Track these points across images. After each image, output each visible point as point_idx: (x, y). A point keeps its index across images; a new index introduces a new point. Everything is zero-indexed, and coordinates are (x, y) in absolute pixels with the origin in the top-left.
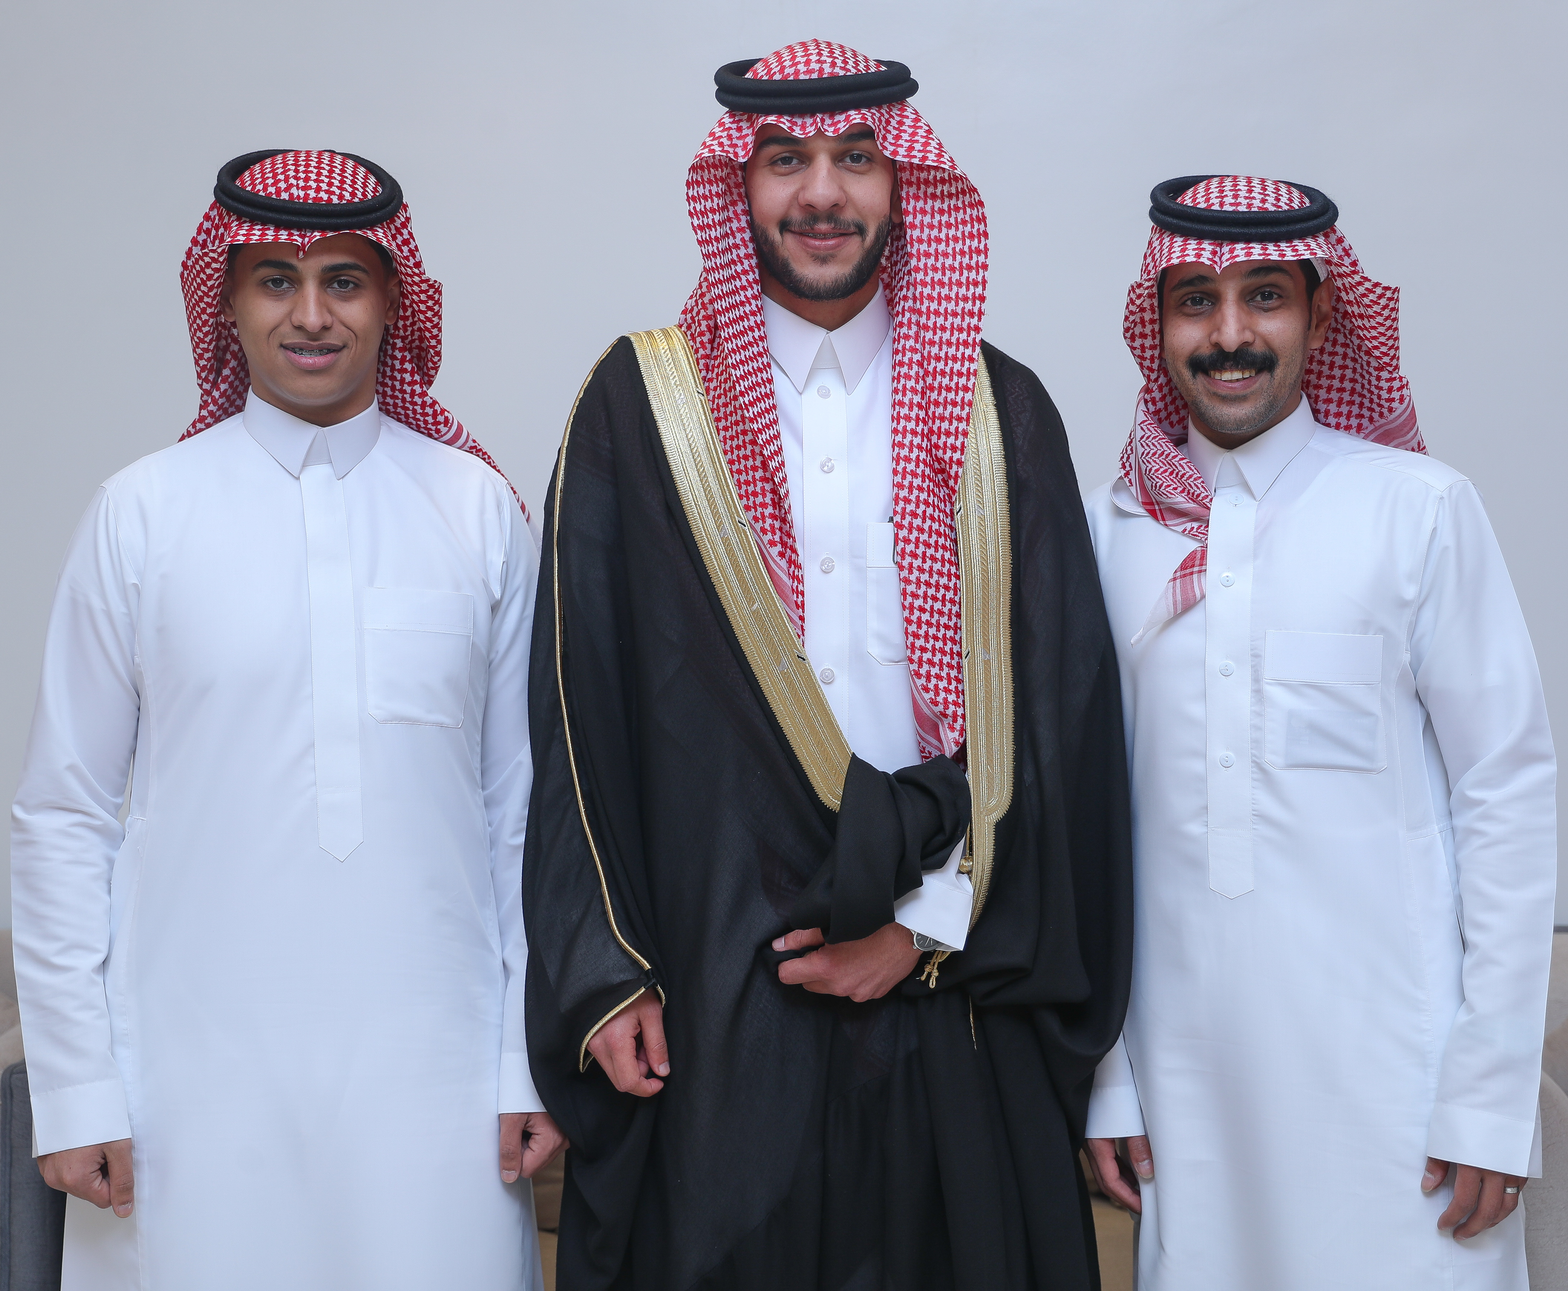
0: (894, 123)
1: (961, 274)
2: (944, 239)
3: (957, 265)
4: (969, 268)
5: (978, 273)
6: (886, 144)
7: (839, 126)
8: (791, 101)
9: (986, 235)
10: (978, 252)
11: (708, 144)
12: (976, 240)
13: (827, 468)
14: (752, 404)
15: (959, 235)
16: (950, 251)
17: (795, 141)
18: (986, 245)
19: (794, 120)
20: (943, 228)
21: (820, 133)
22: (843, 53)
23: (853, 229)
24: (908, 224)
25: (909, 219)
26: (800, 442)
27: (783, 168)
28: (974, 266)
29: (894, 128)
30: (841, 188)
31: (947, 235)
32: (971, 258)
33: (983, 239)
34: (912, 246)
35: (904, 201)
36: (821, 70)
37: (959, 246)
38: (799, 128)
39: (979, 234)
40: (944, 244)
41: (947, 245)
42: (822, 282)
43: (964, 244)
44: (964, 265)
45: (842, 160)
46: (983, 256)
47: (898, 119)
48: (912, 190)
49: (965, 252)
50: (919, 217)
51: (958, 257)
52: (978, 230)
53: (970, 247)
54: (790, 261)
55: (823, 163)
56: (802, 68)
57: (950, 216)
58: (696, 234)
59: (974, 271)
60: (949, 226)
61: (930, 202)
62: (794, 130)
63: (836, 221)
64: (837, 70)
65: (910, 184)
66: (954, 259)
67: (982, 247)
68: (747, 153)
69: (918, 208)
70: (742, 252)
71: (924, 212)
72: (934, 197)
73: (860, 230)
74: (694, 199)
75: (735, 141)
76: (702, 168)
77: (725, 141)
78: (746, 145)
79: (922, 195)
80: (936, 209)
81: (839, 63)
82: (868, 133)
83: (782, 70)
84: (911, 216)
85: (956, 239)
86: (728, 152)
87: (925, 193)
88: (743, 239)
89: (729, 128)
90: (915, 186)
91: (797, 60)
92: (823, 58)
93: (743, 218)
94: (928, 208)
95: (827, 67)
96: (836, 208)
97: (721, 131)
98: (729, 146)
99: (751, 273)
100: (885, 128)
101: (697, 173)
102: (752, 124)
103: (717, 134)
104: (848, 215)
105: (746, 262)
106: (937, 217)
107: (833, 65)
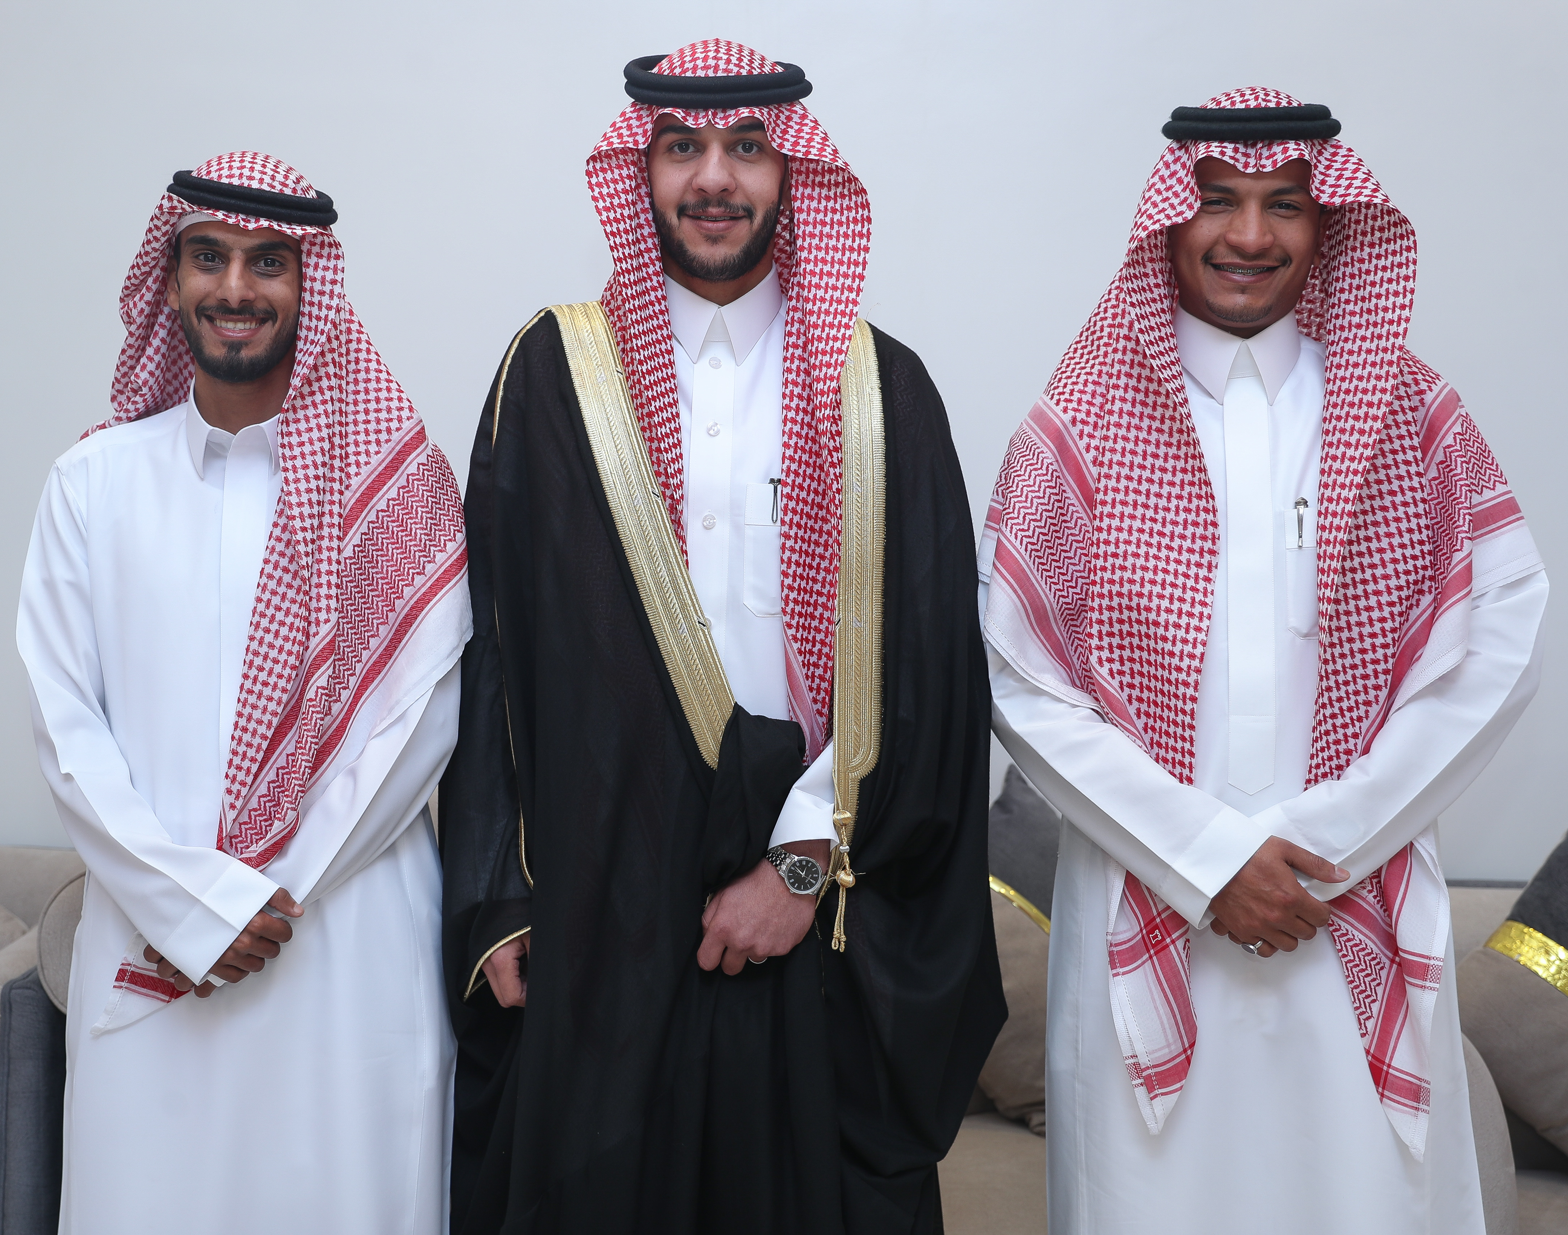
0: (783, 117)
1: (843, 254)
2: (829, 222)
3: (840, 246)
4: (852, 249)
5: (859, 254)
6: (775, 136)
7: (730, 119)
8: (687, 96)
9: (869, 220)
10: (861, 235)
11: (608, 135)
12: (860, 225)
13: (712, 433)
14: (649, 373)
15: (844, 219)
16: (834, 233)
17: (690, 130)
18: (869, 229)
19: (689, 111)
20: (829, 213)
21: (712, 125)
22: (740, 51)
23: (741, 213)
24: (796, 209)
26: (690, 409)
27: (679, 155)
28: (857, 248)
29: (783, 122)
30: (731, 175)
31: (832, 220)
32: (854, 241)
33: (866, 223)
34: (799, 229)
35: (794, 188)
36: (716, 68)
37: (843, 229)
38: (693, 119)
39: (863, 219)
40: (828, 227)
41: (832, 228)
42: (712, 261)
43: (848, 228)
44: (847, 247)
45: (734, 150)
46: (865, 239)
47: (787, 113)
48: (802, 178)
49: (849, 235)
50: (806, 202)
51: (842, 239)
52: (862, 215)
53: (853, 231)
54: (685, 242)
55: (715, 153)
56: (700, 64)
57: (836, 202)
59: (856, 253)
60: (834, 211)
61: (817, 190)
62: (686, 120)
63: (727, 205)
64: (731, 66)
65: (799, 173)
67: (865, 231)
68: (647, 140)
69: (806, 195)
70: (646, 231)
71: (811, 198)
72: (821, 185)
73: (749, 213)
74: (599, 185)
75: (635, 130)
76: (608, 156)
77: (625, 132)
78: (645, 132)
79: (810, 183)
80: (823, 195)
81: (734, 60)
82: (758, 126)
83: (682, 65)
84: (799, 202)
85: (840, 223)
86: (628, 142)
87: (813, 181)
88: (646, 220)
89: (630, 118)
90: (804, 175)
91: (697, 56)
92: (720, 55)
93: (647, 200)
94: (815, 194)
95: (722, 65)
96: (725, 193)
97: (622, 122)
98: (628, 136)
99: (654, 251)
100: (775, 122)
101: (602, 162)
102: (651, 114)
103: (618, 126)
104: (738, 200)
105: (650, 241)
106: (824, 203)
107: (728, 61)
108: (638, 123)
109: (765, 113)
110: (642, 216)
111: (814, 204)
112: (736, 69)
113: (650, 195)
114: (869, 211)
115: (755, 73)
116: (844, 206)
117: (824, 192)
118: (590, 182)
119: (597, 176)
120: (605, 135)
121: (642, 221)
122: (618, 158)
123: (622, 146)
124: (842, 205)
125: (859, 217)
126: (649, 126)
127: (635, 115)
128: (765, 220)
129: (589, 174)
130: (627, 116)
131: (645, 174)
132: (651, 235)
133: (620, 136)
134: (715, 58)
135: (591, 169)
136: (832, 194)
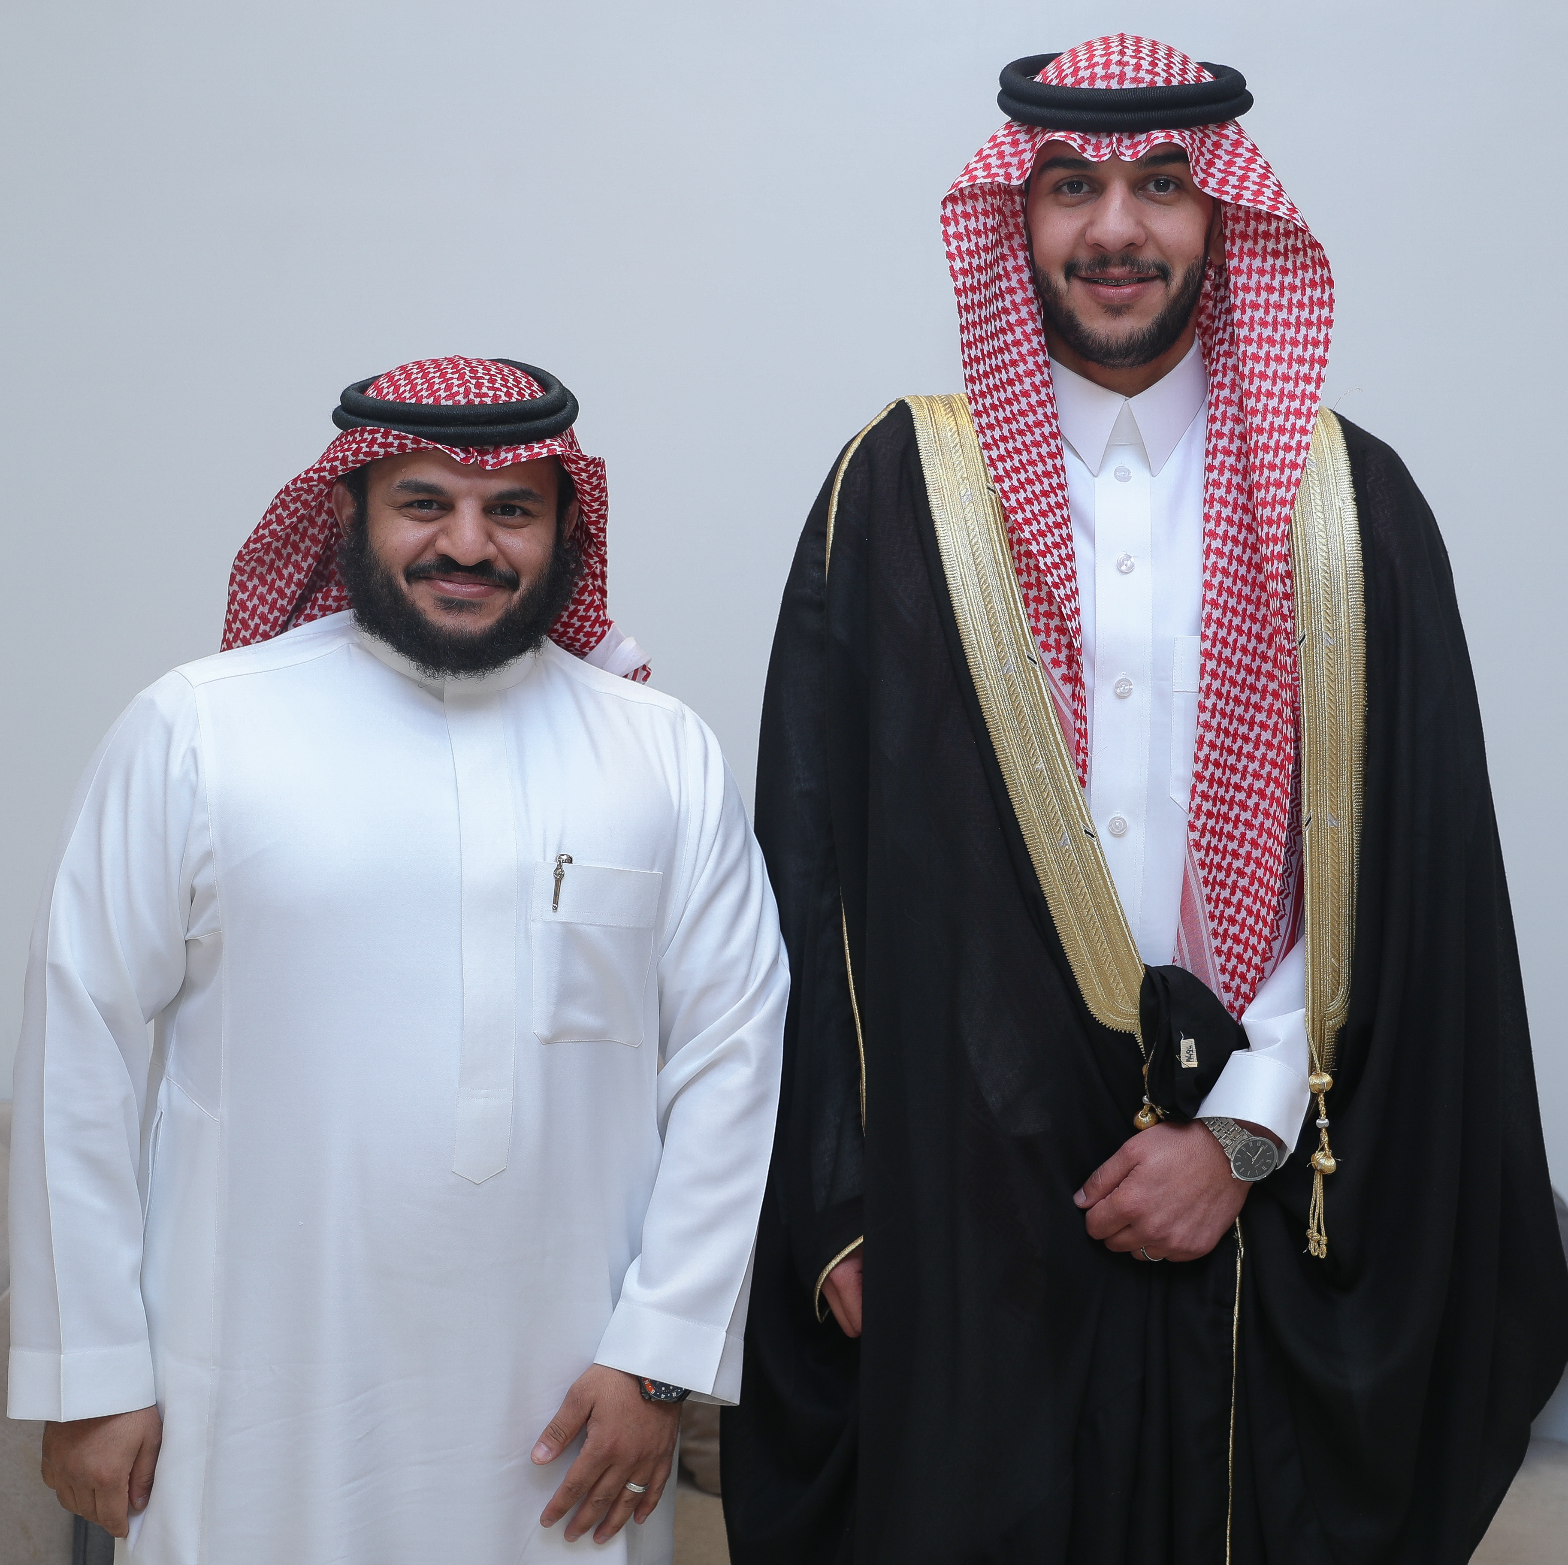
0: (1209, 144)
1: (1297, 331)
2: (1278, 287)
3: (1293, 320)
4: (1309, 324)
5: (1319, 330)
6: (1197, 170)
7: (1140, 148)
8: (1085, 116)
9: (1331, 283)
10: (1321, 304)
11: (971, 167)
12: (1319, 289)
13: (1125, 567)
15: (1298, 282)
16: (1284, 302)
17: (1086, 163)
18: (1331, 294)
19: (1087, 137)
20: (1277, 274)
21: (1115, 156)
22: (1154, 52)
23: (1153, 273)
24: (1231, 269)
25: (1234, 263)
27: (1069, 197)
28: (1315, 322)
29: (1209, 151)
30: (1140, 223)
31: (1282, 283)
32: (1311, 312)
33: (1327, 287)
34: (1236, 296)
35: (1228, 241)
36: (1122, 77)
37: (1297, 297)
38: (1091, 147)
39: (1323, 282)
40: (1277, 293)
41: (1282, 295)
42: (1113, 339)
43: (1303, 294)
44: (1303, 320)
45: (1143, 188)
46: (1327, 309)
47: (1215, 138)
48: (1240, 227)
49: (1305, 304)
50: (1247, 260)
51: (1295, 310)
52: (1322, 276)
53: (1311, 298)
54: (1077, 313)
55: (1117, 194)
56: (1099, 71)
58: (955, 279)
59: (1314, 328)
60: (1284, 271)
61: (1261, 242)
62: (1084, 150)
63: (1133, 264)
64: (1142, 74)
65: (1236, 219)
66: (1290, 312)
67: (1326, 297)
68: (1023, 173)
69: (1245, 250)
70: (1018, 297)
71: (1252, 254)
72: (1266, 235)
73: (1164, 274)
74: (958, 236)
75: (1007, 159)
76: (974, 197)
77: (994, 161)
78: (1021, 163)
79: (1250, 233)
80: (1269, 250)
81: (1145, 65)
82: (1179, 155)
83: (1075, 73)
84: (1236, 260)
85: (1293, 288)
86: (997, 175)
87: (1256, 231)
88: (1020, 281)
89: (1003, 143)
90: (1242, 223)
91: (1095, 60)
92: (1126, 59)
93: (1021, 254)
94: (1259, 249)
95: (1129, 72)
96: (1132, 248)
97: (990, 148)
98: (999, 167)
99: (1030, 322)
100: (1199, 149)
101: (964, 204)
102: (1032, 138)
103: (985, 153)
104: (1149, 255)
105: (1024, 311)
106: (1270, 260)
107: (1138, 67)
108: (1013, 150)
109: (1187, 137)
110: (1015, 277)
111: (1257, 263)
112: (1148, 78)
113: (1028, 247)
114: (1329, 271)
115: (1175, 82)
116: (1298, 264)
117: (1271, 245)
118: (945, 233)
119: (957, 223)
120: (968, 166)
121: (1014, 283)
122: (985, 201)
123: (989, 180)
124: (1295, 262)
125: (1317, 278)
126: (1027, 156)
127: (1009, 139)
128: (1186, 283)
129: (945, 221)
130: (998, 141)
131: (1020, 220)
132: (1027, 302)
133: (988, 167)
134: (1120, 63)
135: (949, 213)
136: (1281, 247)
